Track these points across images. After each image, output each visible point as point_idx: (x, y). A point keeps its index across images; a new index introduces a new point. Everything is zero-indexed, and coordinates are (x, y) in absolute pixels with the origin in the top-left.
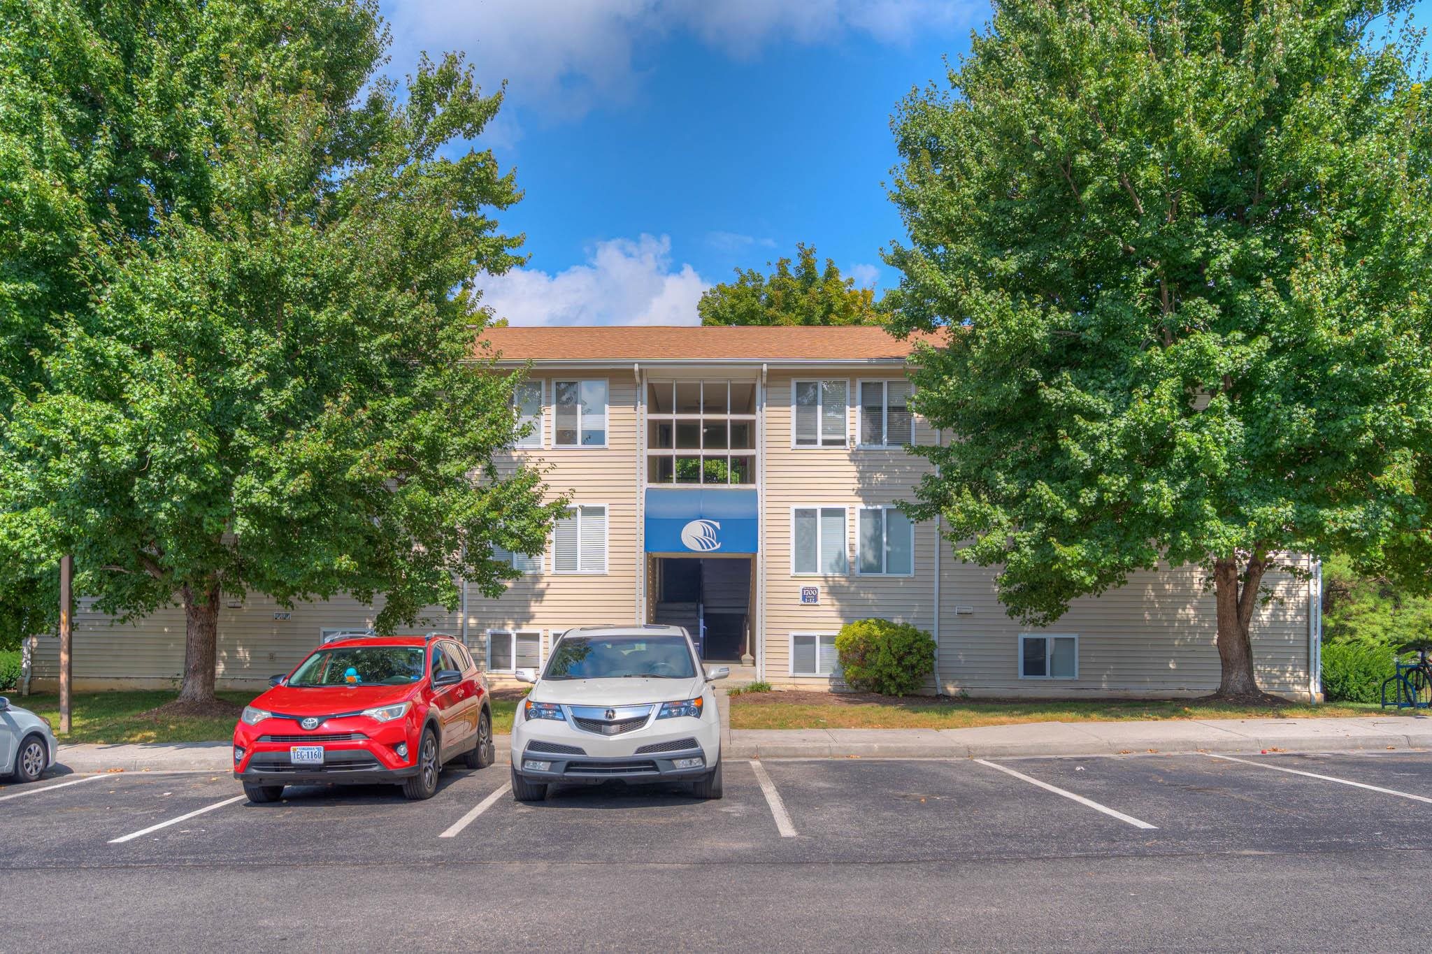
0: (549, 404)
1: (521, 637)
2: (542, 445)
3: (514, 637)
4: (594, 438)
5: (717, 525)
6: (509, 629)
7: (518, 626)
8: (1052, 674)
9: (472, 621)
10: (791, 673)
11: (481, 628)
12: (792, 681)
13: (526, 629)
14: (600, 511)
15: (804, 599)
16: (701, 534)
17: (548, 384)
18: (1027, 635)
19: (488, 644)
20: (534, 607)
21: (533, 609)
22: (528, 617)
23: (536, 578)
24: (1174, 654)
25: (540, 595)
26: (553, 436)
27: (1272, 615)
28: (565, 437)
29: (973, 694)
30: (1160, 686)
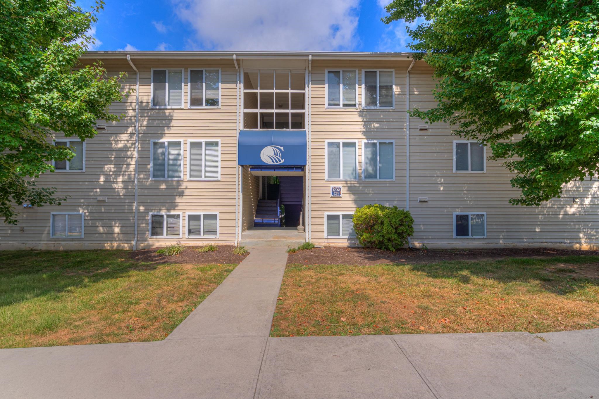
0: (186, 83)
1: (169, 216)
2: (183, 106)
3: (165, 217)
4: (212, 102)
5: (282, 148)
6: (163, 212)
7: (169, 210)
8: (472, 235)
9: (142, 208)
10: (326, 236)
11: (146, 213)
12: (326, 240)
13: (173, 213)
14: (216, 144)
15: (333, 193)
16: (272, 154)
17: (186, 71)
18: (458, 213)
19: (150, 221)
20: (178, 200)
21: (177, 201)
22: (174, 206)
23: (179, 183)
24: (539, 223)
25: (182, 193)
26: (189, 101)
27: (591, 201)
28: (196, 102)
29: (429, 246)
30: (531, 241)
